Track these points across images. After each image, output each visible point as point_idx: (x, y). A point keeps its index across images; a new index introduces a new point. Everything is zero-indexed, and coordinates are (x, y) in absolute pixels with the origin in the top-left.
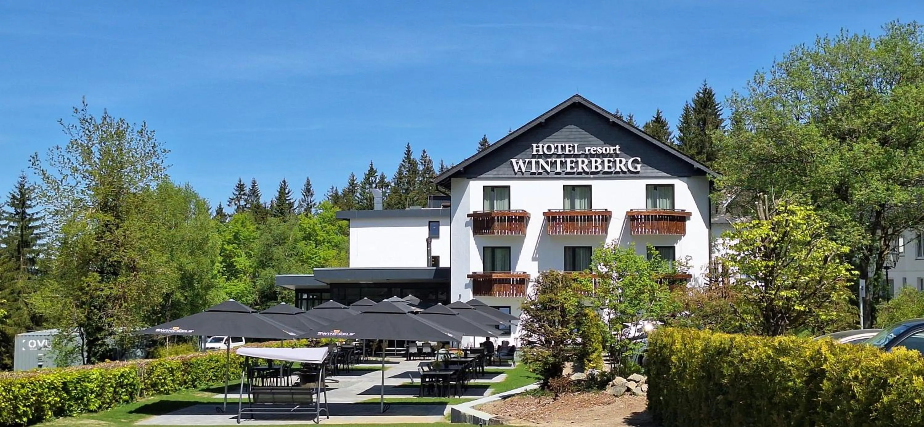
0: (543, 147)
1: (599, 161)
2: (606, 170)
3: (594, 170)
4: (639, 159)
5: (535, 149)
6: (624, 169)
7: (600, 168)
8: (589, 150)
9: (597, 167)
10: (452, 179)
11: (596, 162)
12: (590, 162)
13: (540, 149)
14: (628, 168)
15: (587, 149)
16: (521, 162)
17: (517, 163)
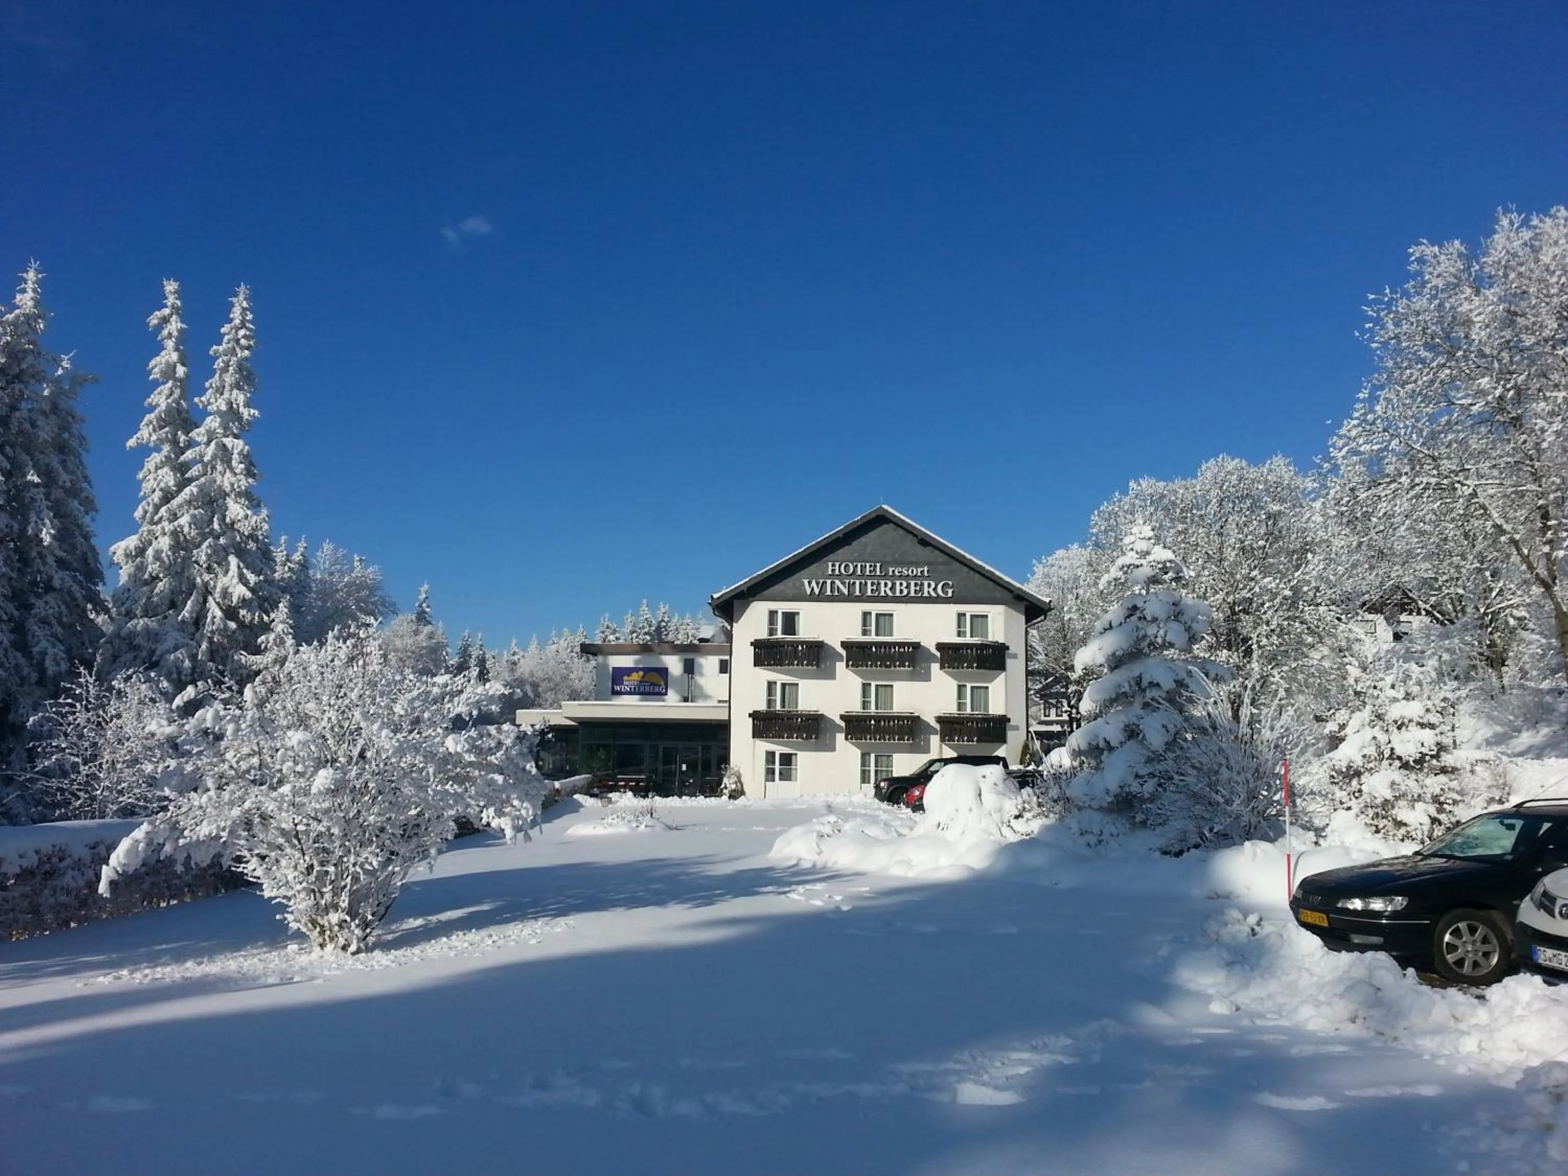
0: (840, 566)
1: (905, 584)
2: (912, 594)
3: (898, 594)
4: (950, 583)
5: (830, 568)
6: (933, 594)
7: (905, 592)
8: (893, 571)
9: (901, 591)
10: (736, 602)
11: (901, 584)
12: (894, 585)
13: (837, 568)
14: (936, 593)
15: (891, 570)
16: (814, 584)
17: (810, 583)
